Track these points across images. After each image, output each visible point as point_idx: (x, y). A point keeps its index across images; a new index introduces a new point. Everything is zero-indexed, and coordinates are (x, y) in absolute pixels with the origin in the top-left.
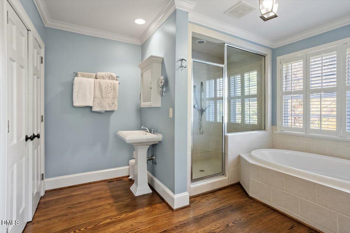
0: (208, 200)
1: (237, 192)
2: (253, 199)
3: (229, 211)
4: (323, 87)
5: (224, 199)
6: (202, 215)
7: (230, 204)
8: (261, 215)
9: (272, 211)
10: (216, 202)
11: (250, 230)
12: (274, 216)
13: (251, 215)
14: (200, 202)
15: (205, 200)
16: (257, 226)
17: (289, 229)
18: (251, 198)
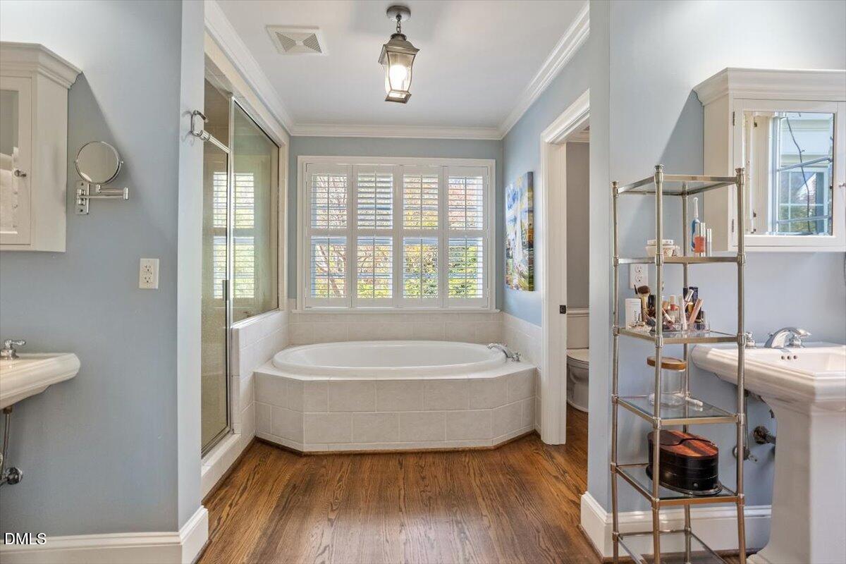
0: (236, 504)
1: (272, 457)
2: (314, 455)
3: (301, 497)
4: (377, 228)
5: (265, 482)
6: (264, 540)
7: (287, 485)
8: (353, 472)
9: (358, 458)
10: (257, 496)
11: (366, 502)
12: (367, 463)
13: (340, 480)
14: (223, 520)
15: (227, 508)
16: (367, 490)
17: (401, 468)
18: (309, 455)
